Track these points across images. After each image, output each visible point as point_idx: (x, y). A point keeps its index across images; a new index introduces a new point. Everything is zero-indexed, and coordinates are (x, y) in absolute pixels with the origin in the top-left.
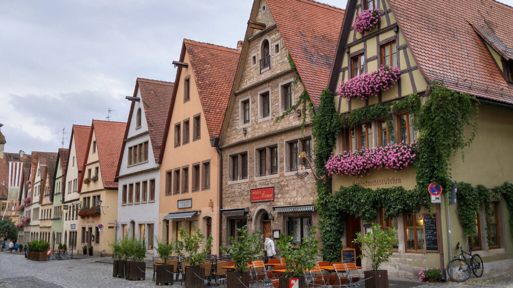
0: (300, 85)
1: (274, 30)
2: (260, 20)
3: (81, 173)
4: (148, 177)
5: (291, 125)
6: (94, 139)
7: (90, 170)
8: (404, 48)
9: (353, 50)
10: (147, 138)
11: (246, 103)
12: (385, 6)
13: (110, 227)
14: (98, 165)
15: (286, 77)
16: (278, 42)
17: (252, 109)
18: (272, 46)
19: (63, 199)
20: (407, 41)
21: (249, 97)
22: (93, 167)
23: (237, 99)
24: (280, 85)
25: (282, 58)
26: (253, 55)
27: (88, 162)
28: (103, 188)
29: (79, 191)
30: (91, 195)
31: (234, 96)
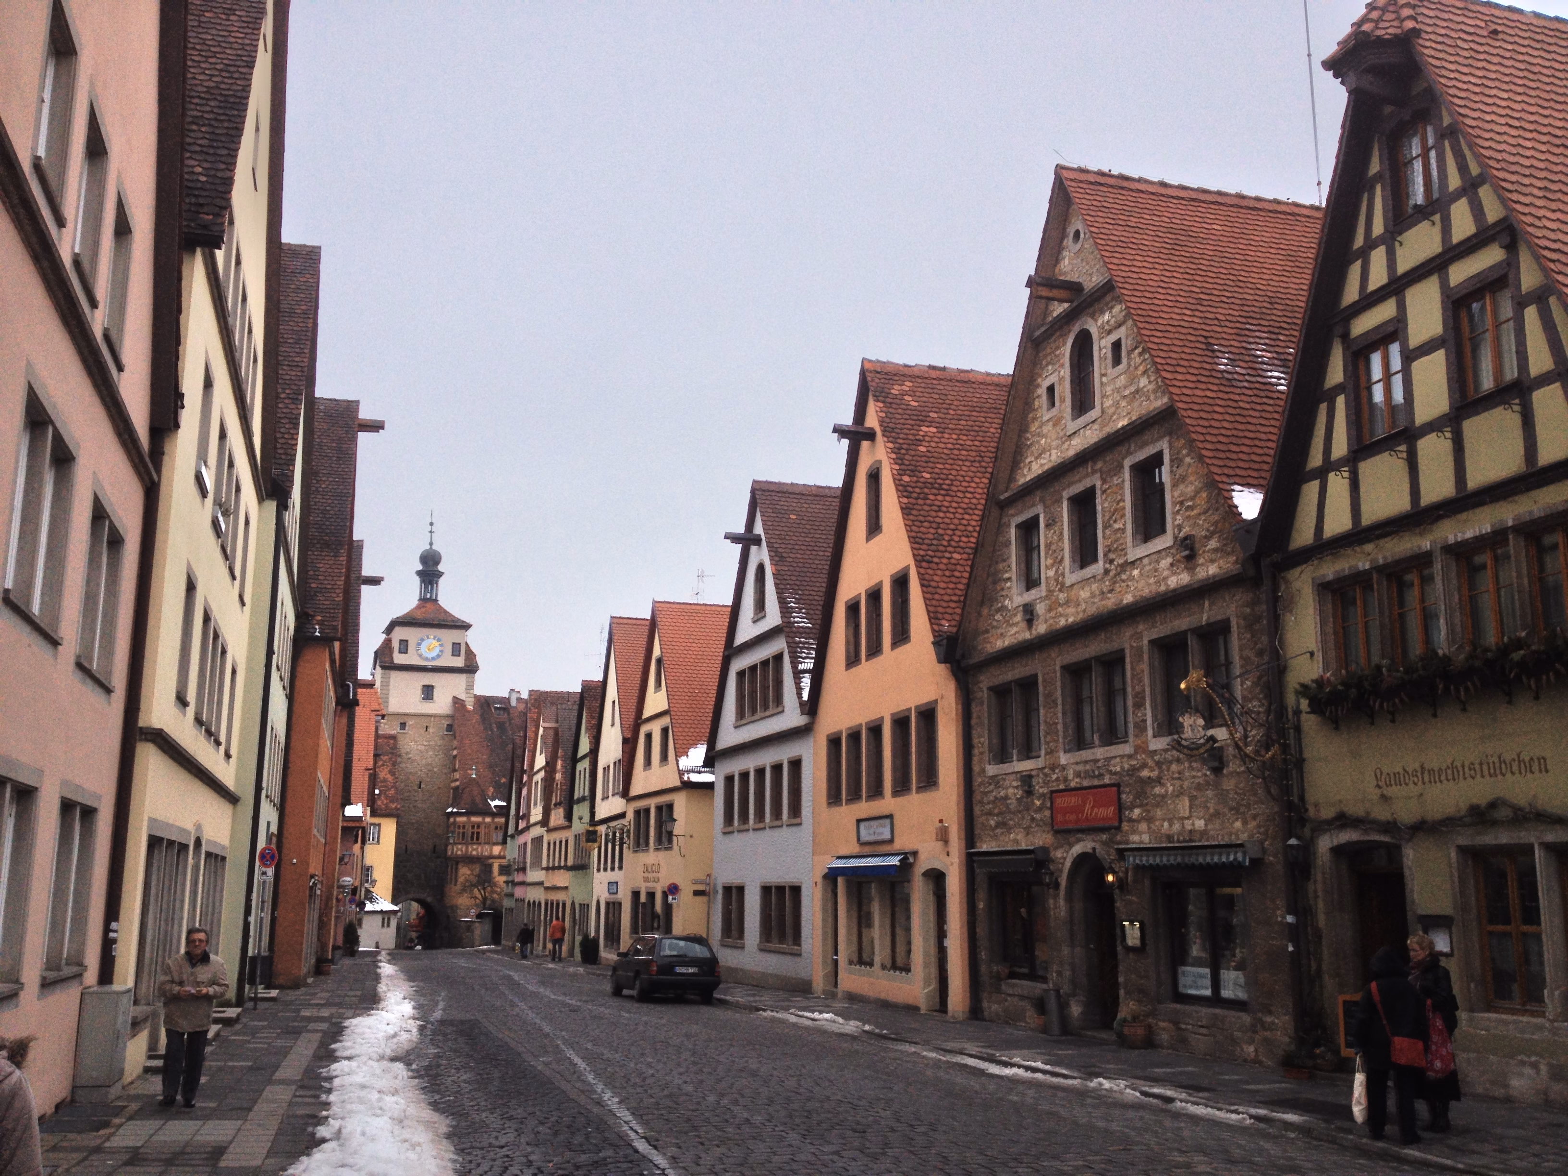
0: (1188, 460)
1: (1108, 298)
2: (1065, 273)
3: (629, 744)
4: (783, 754)
5: (1163, 588)
6: (657, 652)
7: (649, 736)
8: (1540, 297)
9: (1363, 324)
10: (779, 645)
11: (1029, 528)
12: (1463, 168)
13: (697, 893)
14: (665, 721)
15: (1146, 437)
16: (1121, 333)
17: (1048, 546)
18: (1101, 347)
19: (593, 814)
21: (1039, 509)
22: (655, 728)
23: (1005, 520)
24: (1128, 463)
25: (1132, 380)
26: (1046, 383)
27: (647, 714)
28: (678, 785)
29: (625, 793)
30: (652, 803)
31: (995, 512)
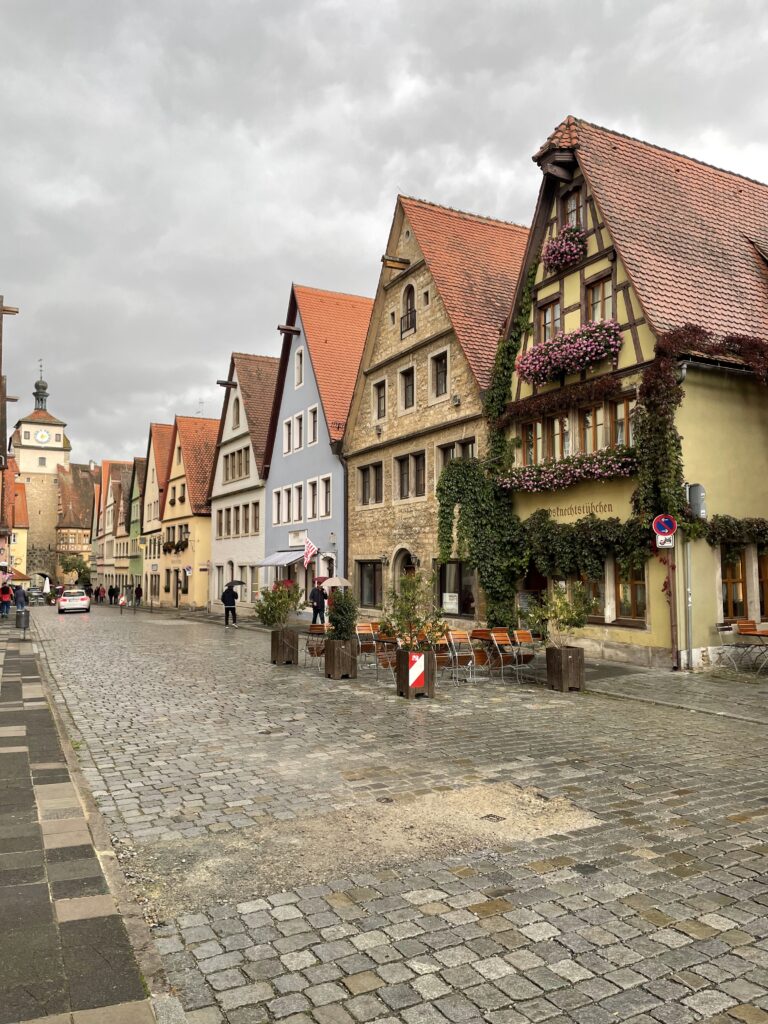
0: (459, 357)
1: (422, 269)
2: (402, 254)
3: (163, 491)
4: (249, 499)
5: (444, 421)
6: (178, 444)
7: (174, 488)
8: (625, 287)
9: (542, 295)
10: (247, 442)
11: (380, 386)
12: (595, 219)
13: (201, 570)
14: (183, 481)
15: (439, 343)
16: (428, 288)
17: (390, 396)
18: (418, 295)
19: (142, 529)
20: (628, 274)
21: (385, 377)
22: (178, 484)
23: (368, 381)
24: (430, 356)
25: (433, 312)
26: (391, 312)
27: (172, 477)
28: (191, 514)
29: (161, 518)
30: (176, 524)
31: (363, 376)
